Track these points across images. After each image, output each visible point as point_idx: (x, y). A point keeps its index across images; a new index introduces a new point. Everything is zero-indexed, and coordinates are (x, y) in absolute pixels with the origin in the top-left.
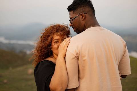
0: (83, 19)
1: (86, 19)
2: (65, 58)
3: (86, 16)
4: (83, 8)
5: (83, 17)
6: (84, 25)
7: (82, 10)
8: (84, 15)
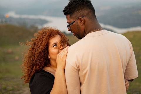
0: (82, 24)
1: (86, 23)
2: (64, 70)
3: (85, 20)
4: (81, 11)
5: (82, 22)
6: (84, 31)
7: (79, 14)
8: (82, 19)
